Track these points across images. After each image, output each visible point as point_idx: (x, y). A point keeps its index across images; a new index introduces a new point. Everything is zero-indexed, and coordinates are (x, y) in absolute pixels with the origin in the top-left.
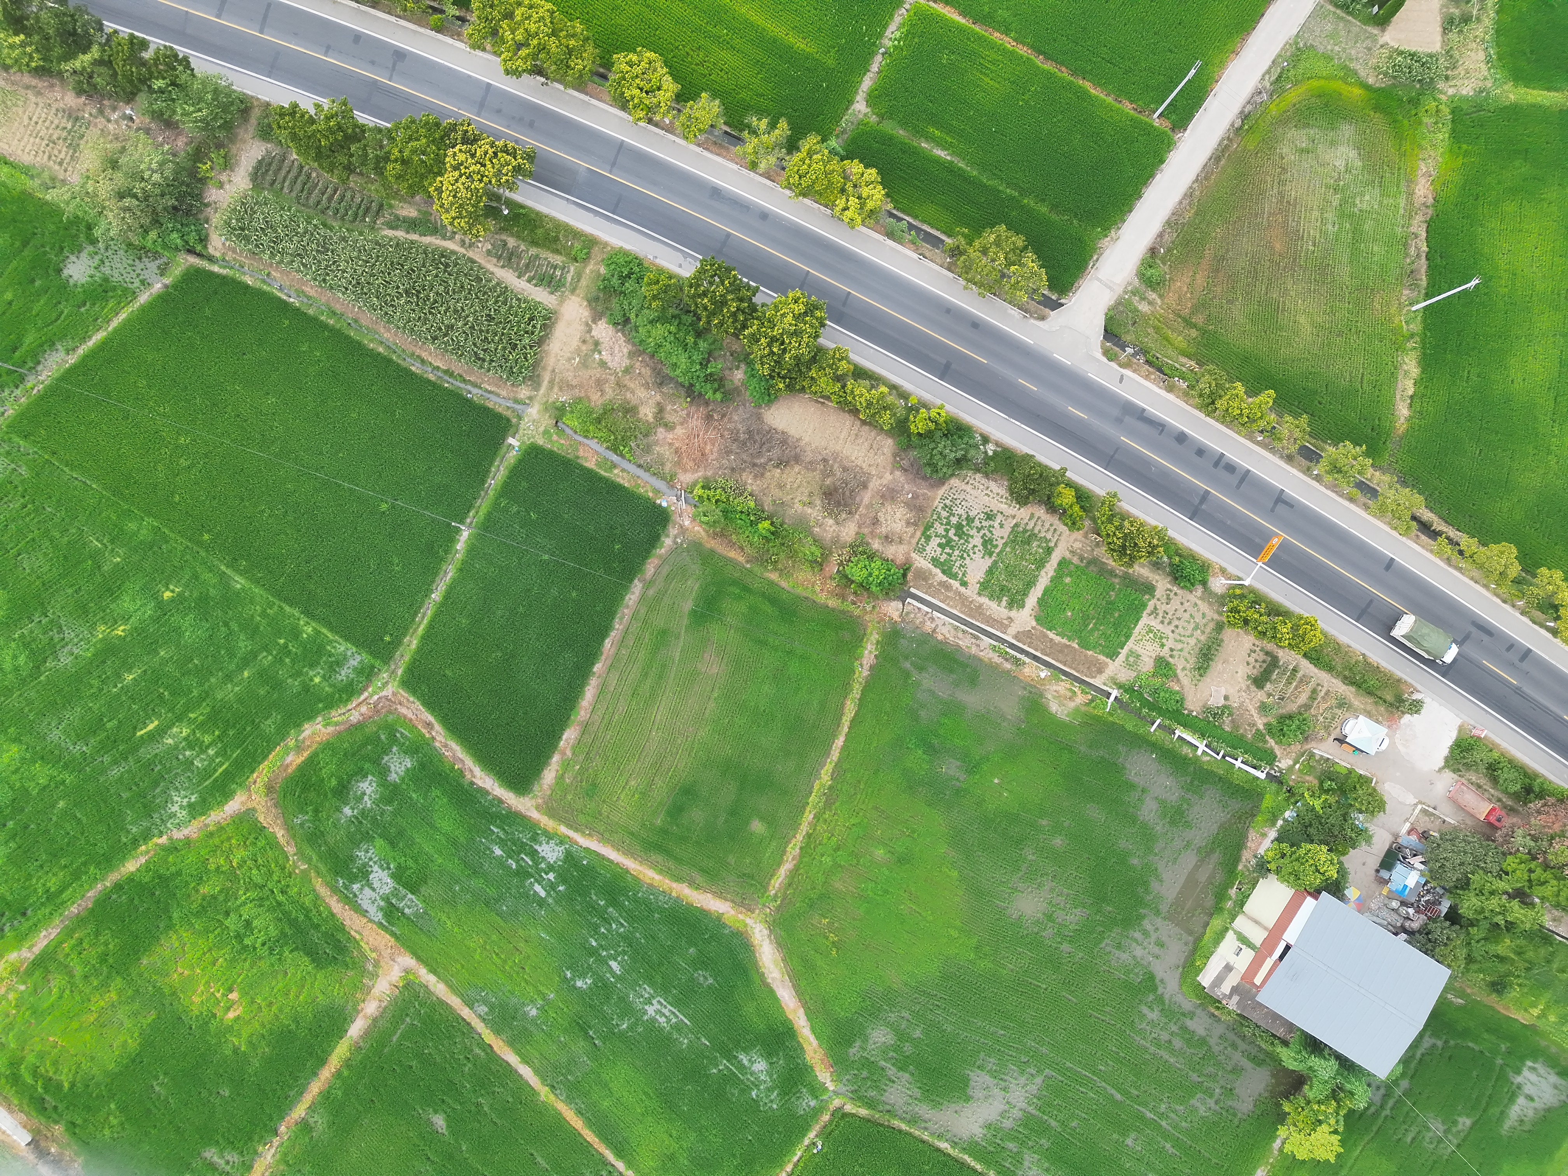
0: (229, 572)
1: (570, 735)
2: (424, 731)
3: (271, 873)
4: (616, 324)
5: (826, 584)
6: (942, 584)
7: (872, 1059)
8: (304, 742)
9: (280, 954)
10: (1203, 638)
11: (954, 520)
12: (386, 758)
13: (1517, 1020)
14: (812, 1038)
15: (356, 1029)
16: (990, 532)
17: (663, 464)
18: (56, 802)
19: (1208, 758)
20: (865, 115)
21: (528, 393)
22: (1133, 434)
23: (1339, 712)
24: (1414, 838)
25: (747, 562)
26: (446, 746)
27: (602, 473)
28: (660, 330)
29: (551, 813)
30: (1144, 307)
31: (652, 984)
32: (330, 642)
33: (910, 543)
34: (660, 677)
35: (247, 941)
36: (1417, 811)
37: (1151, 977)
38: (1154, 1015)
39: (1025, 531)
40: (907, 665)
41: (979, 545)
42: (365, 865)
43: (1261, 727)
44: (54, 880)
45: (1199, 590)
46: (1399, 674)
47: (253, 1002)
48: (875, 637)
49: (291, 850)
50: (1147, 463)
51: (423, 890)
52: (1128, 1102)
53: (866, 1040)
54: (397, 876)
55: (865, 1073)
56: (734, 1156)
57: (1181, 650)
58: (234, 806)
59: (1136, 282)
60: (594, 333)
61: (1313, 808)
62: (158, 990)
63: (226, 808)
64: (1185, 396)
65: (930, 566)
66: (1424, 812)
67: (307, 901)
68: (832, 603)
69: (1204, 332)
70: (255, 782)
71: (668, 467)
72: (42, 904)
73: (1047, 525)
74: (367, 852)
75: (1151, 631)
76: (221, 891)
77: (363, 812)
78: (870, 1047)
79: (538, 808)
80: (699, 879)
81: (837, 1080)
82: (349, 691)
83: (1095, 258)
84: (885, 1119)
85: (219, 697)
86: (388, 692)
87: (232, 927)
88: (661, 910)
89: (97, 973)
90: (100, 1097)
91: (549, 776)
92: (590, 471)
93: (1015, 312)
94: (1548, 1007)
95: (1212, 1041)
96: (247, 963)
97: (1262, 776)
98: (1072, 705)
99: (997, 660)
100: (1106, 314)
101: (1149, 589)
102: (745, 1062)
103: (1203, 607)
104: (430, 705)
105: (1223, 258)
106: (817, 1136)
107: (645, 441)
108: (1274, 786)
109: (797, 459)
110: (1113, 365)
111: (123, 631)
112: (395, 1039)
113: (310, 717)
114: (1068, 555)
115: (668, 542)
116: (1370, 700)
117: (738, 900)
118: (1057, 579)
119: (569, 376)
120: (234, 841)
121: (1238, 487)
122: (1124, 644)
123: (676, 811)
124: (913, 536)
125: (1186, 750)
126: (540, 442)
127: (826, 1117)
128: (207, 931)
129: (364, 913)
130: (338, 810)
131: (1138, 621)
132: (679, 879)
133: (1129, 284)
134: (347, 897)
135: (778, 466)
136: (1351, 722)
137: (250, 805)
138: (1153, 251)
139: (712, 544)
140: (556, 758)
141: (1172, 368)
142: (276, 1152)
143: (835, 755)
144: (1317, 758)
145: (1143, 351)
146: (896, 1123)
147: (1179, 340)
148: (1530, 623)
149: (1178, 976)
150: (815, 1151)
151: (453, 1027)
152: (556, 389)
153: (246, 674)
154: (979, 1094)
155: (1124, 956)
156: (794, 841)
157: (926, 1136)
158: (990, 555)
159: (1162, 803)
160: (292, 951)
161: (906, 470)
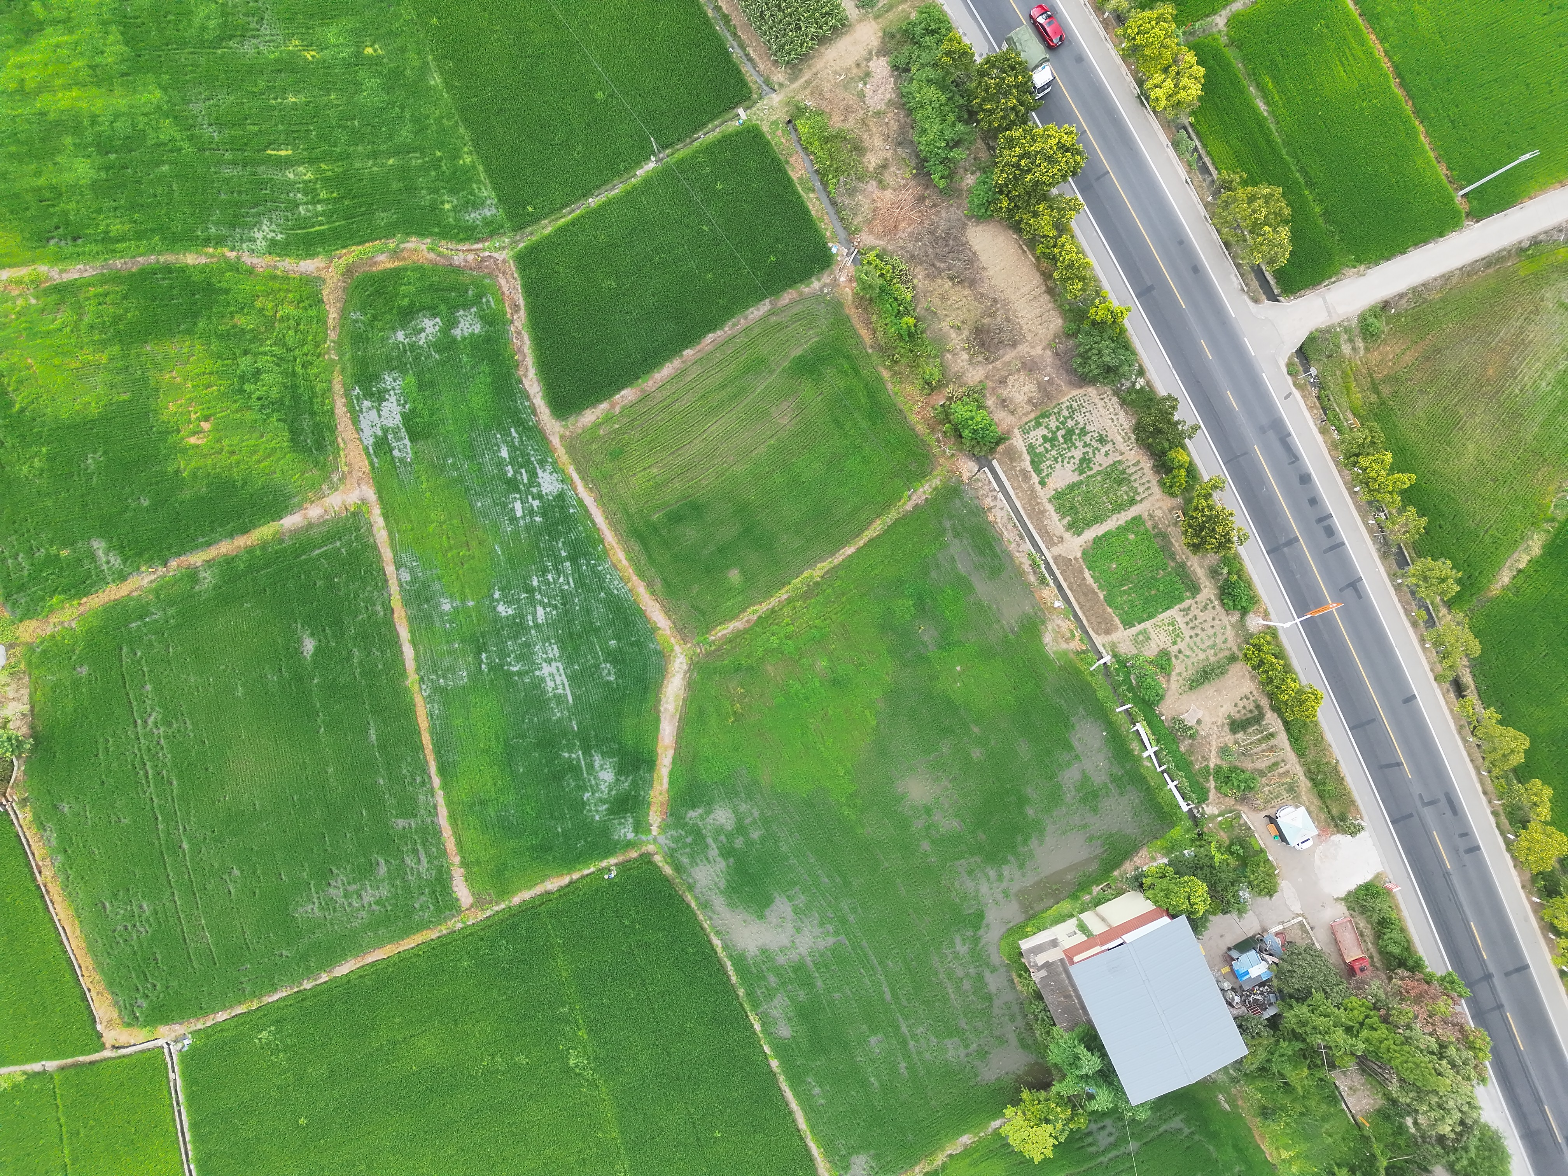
0: (433, 65)
1: (628, 395)
2: (508, 310)
3: (303, 343)
4: (896, 68)
5: (925, 409)
6: (1024, 472)
7: (704, 831)
8: (402, 251)
9: (268, 416)
10: (1212, 659)
11: (1070, 423)
12: (461, 312)
13: (1264, 1152)
14: (666, 780)
15: (291, 521)
16: (1094, 453)
17: (855, 215)
18: (163, 163)
19: (1149, 764)
20: (1219, 32)
21: (782, 80)
22: (1267, 449)
23: (1286, 795)
24: (1279, 941)
25: (872, 347)
26: (519, 333)
27: (799, 188)
28: (932, 93)
29: (571, 449)
30: (1346, 349)
31: (562, 648)
32: (479, 182)
33: (1020, 418)
34: (735, 396)
35: (247, 387)
36: (1296, 921)
37: (980, 916)
38: (962, 949)
39: (1123, 472)
40: (948, 524)
41: (1077, 458)
42: (386, 391)
43: (1212, 766)
44: (119, 227)
45: (1235, 617)
46: (1356, 796)
47: (219, 440)
48: (937, 482)
49: (333, 335)
50: (1262, 481)
51: (421, 443)
52: (893, 1006)
53: (709, 812)
54: (407, 418)
55: (689, 840)
56: (537, 836)
57: (1188, 657)
58: (309, 266)
59: (1355, 322)
60: (870, 64)
61: (1212, 858)
62: (145, 379)
63: (302, 263)
64: (1334, 446)
65: (1024, 450)
66: (1301, 924)
67: (319, 387)
68: (921, 428)
69: (1383, 403)
70: (339, 258)
71: (859, 219)
72: (96, 241)
73: (1144, 480)
74: (395, 380)
75: (1173, 625)
76: (252, 330)
77: (413, 347)
78: (709, 820)
79: (562, 437)
80: (658, 586)
81: (663, 829)
82: (468, 233)
83: (1333, 280)
84: (681, 889)
85: (358, 165)
86: (500, 256)
87: (243, 367)
88: (609, 594)
89: (103, 329)
90: (39, 435)
91: (589, 417)
92: (790, 181)
93: (1236, 280)
94: (1298, 1156)
95: (997, 1003)
96: (235, 406)
97: (1185, 808)
98: (1064, 646)
99: (1027, 567)
100: (1311, 333)
101: (1194, 589)
102: (597, 764)
103: (1230, 633)
104: (529, 290)
105: (1439, 351)
106: (616, 865)
107: (855, 183)
108: (1189, 823)
109: (972, 283)
110: (1289, 379)
111: (313, 57)
112: (317, 552)
113: (421, 234)
114: (1145, 516)
115: (816, 285)
116: (1317, 802)
117: (680, 625)
118: (1123, 530)
119: (827, 87)
120: (290, 296)
121: (1326, 552)
122: (1144, 621)
123: (675, 518)
124: (1026, 415)
125: (1135, 746)
126: (765, 128)
127: (634, 854)
128: (219, 357)
129: (359, 430)
130: (394, 330)
131: (1168, 608)
132: (641, 575)
133: (1348, 320)
134: (353, 407)
135: (951, 279)
136: (1292, 809)
137: (323, 274)
138: (1386, 305)
139: (852, 312)
140: (604, 406)
141: (1336, 416)
142: (154, 581)
143: (838, 558)
144: (1242, 822)
145: (1321, 386)
146: (689, 897)
147: (1357, 396)
148: (1494, 825)
149: (1004, 930)
150: (606, 877)
151: (372, 574)
152: (807, 92)
153: (391, 162)
154: (773, 918)
155: (970, 885)
156: (757, 607)
157: (706, 925)
158: (1081, 473)
159: (1085, 777)
160: (279, 420)
161: (1057, 354)
